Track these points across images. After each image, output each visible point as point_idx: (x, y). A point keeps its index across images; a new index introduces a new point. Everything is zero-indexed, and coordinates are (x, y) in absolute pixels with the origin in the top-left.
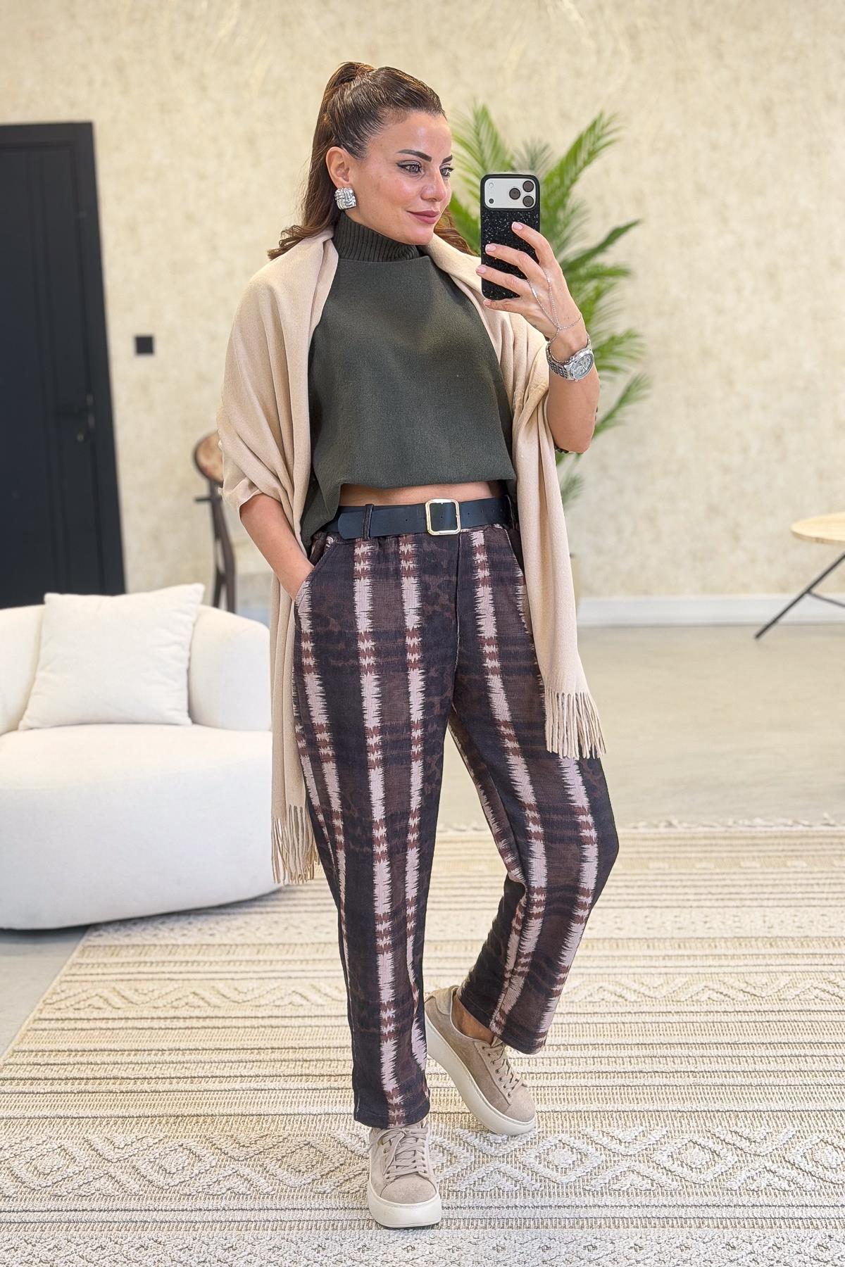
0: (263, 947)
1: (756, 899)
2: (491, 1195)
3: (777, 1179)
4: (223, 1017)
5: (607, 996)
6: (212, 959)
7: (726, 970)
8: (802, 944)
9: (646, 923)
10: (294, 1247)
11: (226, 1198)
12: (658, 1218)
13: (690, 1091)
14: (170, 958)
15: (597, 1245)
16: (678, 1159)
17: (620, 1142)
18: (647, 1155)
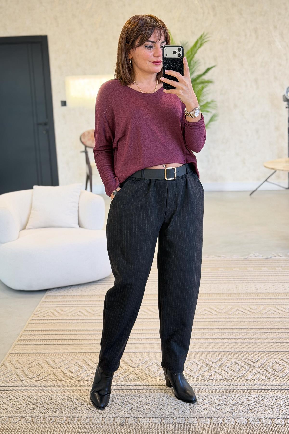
0: (101, 296)
1: (252, 280)
3: (262, 375)
4: (89, 319)
5: (207, 312)
6: (85, 300)
8: (267, 295)
9: (218, 288)
11: (90, 382)
12: (225, 389)
13: (234, 345)
14: (72, 300)
15: (206, 399)
16: (231, 368)
17: (212, 362)
18: (221, 367)
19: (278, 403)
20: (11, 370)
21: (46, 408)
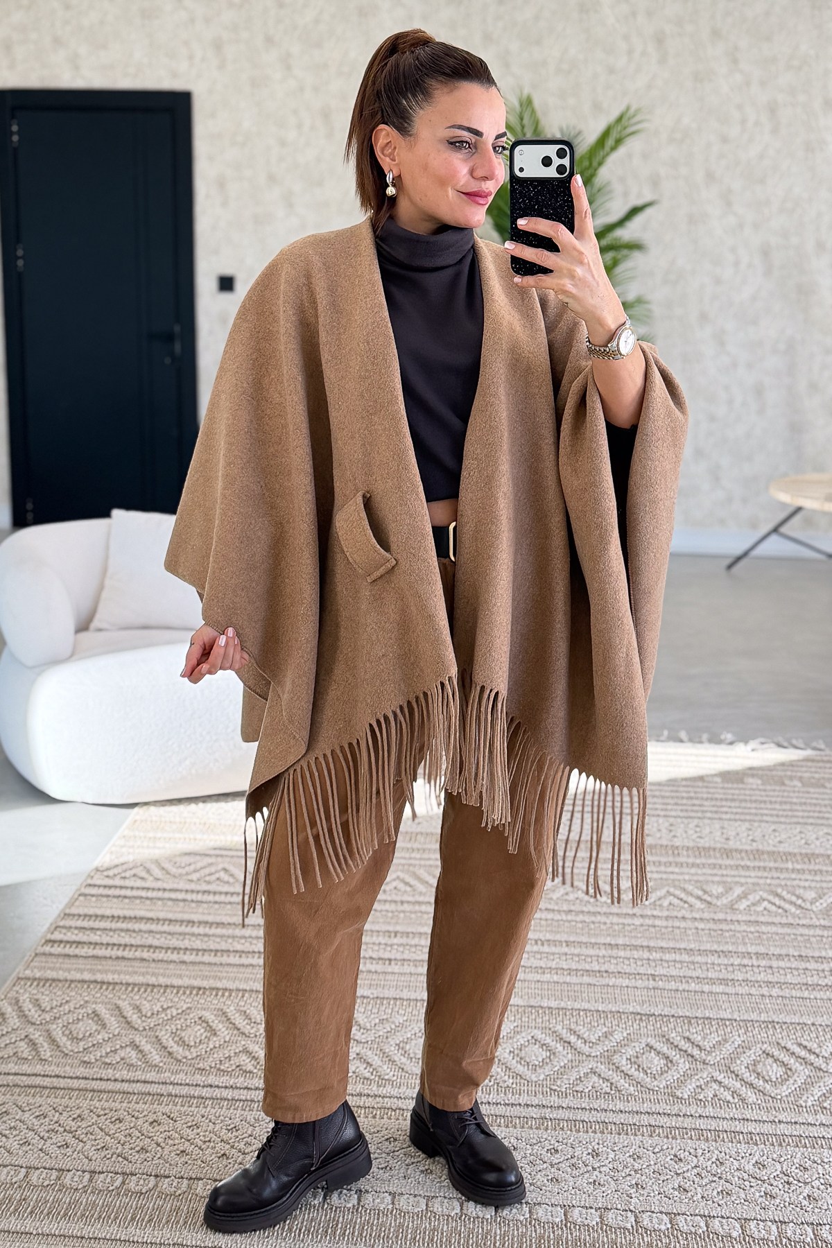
1: (716, 812)
3: (722, 1089)
7: (686, 877)
8: (754, 857)
11: (234, 1075)
12: (615, 1124)
13: (650, 994)
15: (559, 1148)
16: (635, 1063)
17: (585, 1042)
18: (608, 1058)
19: (763, 1174)
20: (15, 1027)
21: (103, 1145)
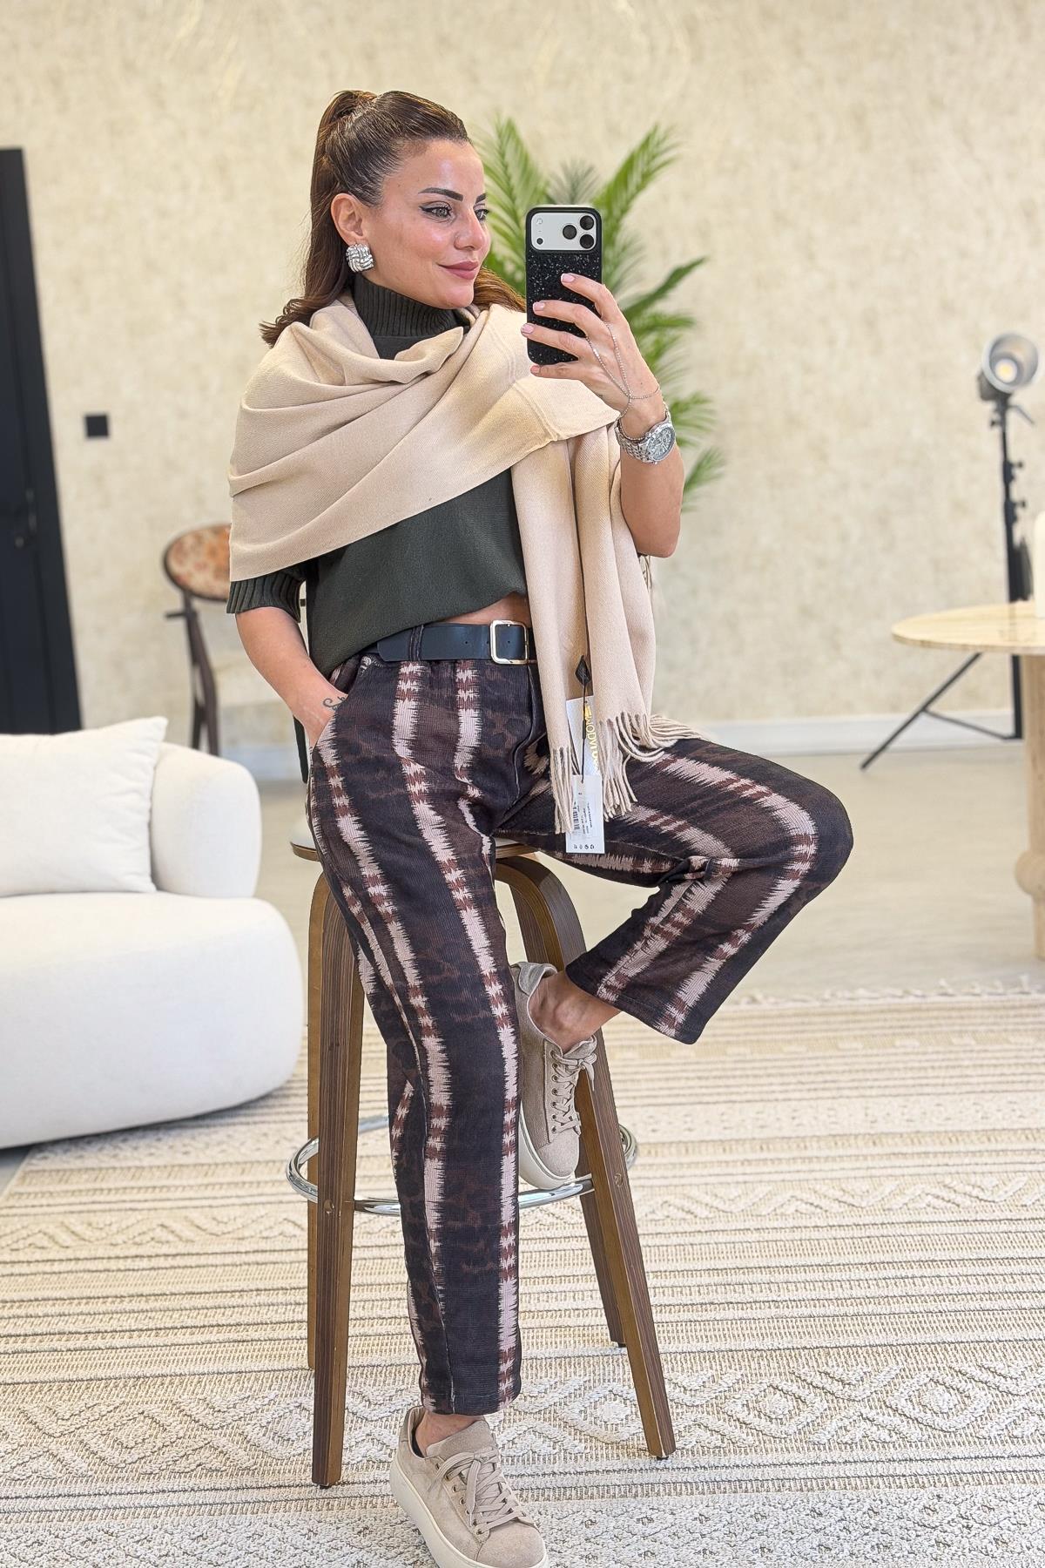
0: (248, 1165)
1: (857, 1088)
2: (523, 1461)
3: (875, 1428)
4: (197, 1254)
5: (673, 1211)
6: (185, 1183)
7: (818, 1175)
8: (912, 1141)
9: (723, 1121)
10: (278, 1533)
11: (195, 1476)
12: (729, 1481)
13: (771, 1325)
14: (133, 1184)
15: (654, 1516)
16: (754, 1408)
17: (685, 1390)
18: (717, 1406)
19: (933, 1520)
